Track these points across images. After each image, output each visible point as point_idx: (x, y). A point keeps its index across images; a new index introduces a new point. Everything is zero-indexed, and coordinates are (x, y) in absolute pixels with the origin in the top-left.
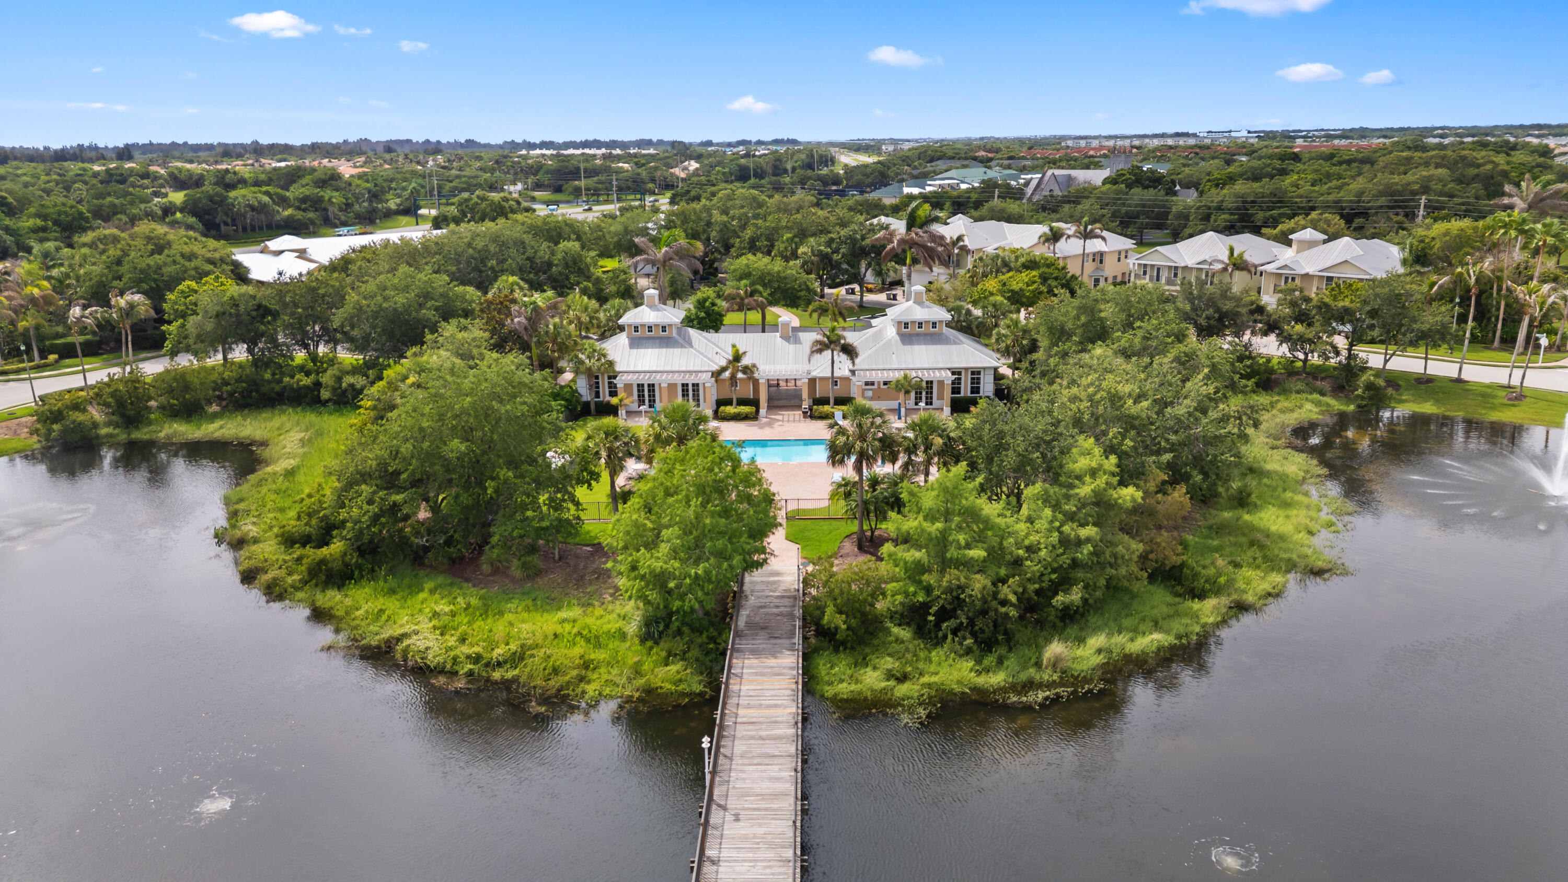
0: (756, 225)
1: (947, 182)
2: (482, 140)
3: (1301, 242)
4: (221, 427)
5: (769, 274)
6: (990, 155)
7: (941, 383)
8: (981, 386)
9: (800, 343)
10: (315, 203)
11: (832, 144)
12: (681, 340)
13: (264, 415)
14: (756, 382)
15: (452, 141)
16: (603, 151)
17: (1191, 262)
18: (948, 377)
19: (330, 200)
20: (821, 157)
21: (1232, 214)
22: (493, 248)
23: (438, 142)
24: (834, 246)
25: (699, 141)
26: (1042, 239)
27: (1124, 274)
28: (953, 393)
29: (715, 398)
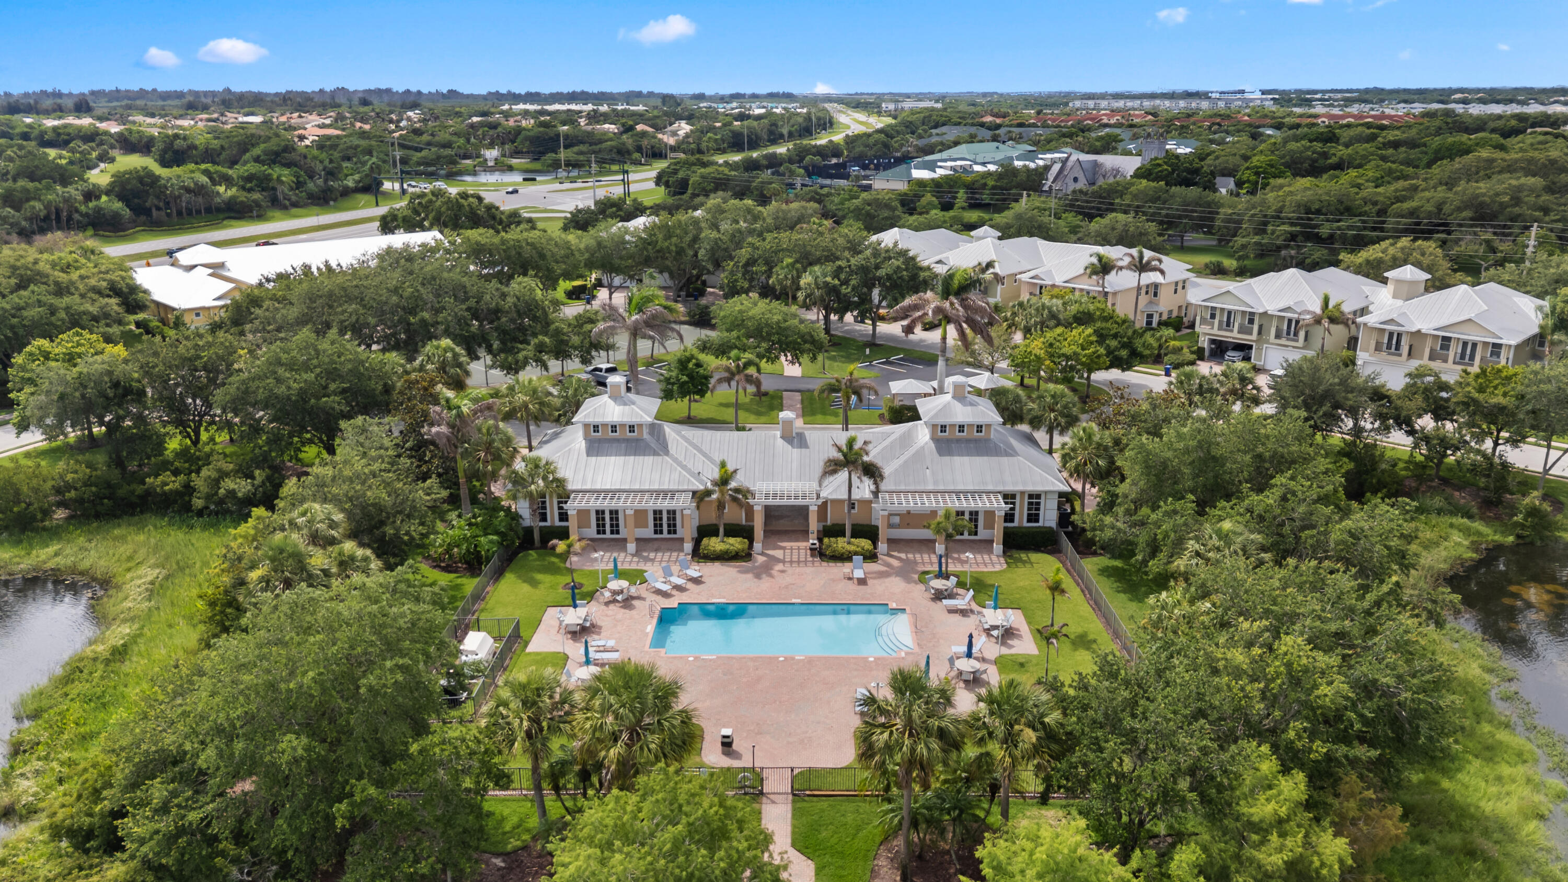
0: (752, 245)
1: (959, 163)
2: (465, 90)
3: (1398, 282)
4: (56, 554)
5: (767, 325)
6: (998, 121)
7: (990, 514)
8: (1041, 513)
9: (806, 446)
10: (262, 183)
11: (829, 99)
12: (653, 444)
13: (117, 532)
14: (750, 510)
15: (434, 91)
16: (590, 107)
17: (1272, 307)
18: (1000, 506)
19: (278, 178)
20: (819, 119)
21: (1292, 224)
22: (426, 294)
23: (419, 92)
24: (843, 276)
25: (691, 92)
26: (1088, 271)
27: (1180, 307)
28: (1006, 521)
29: (696, 523)
